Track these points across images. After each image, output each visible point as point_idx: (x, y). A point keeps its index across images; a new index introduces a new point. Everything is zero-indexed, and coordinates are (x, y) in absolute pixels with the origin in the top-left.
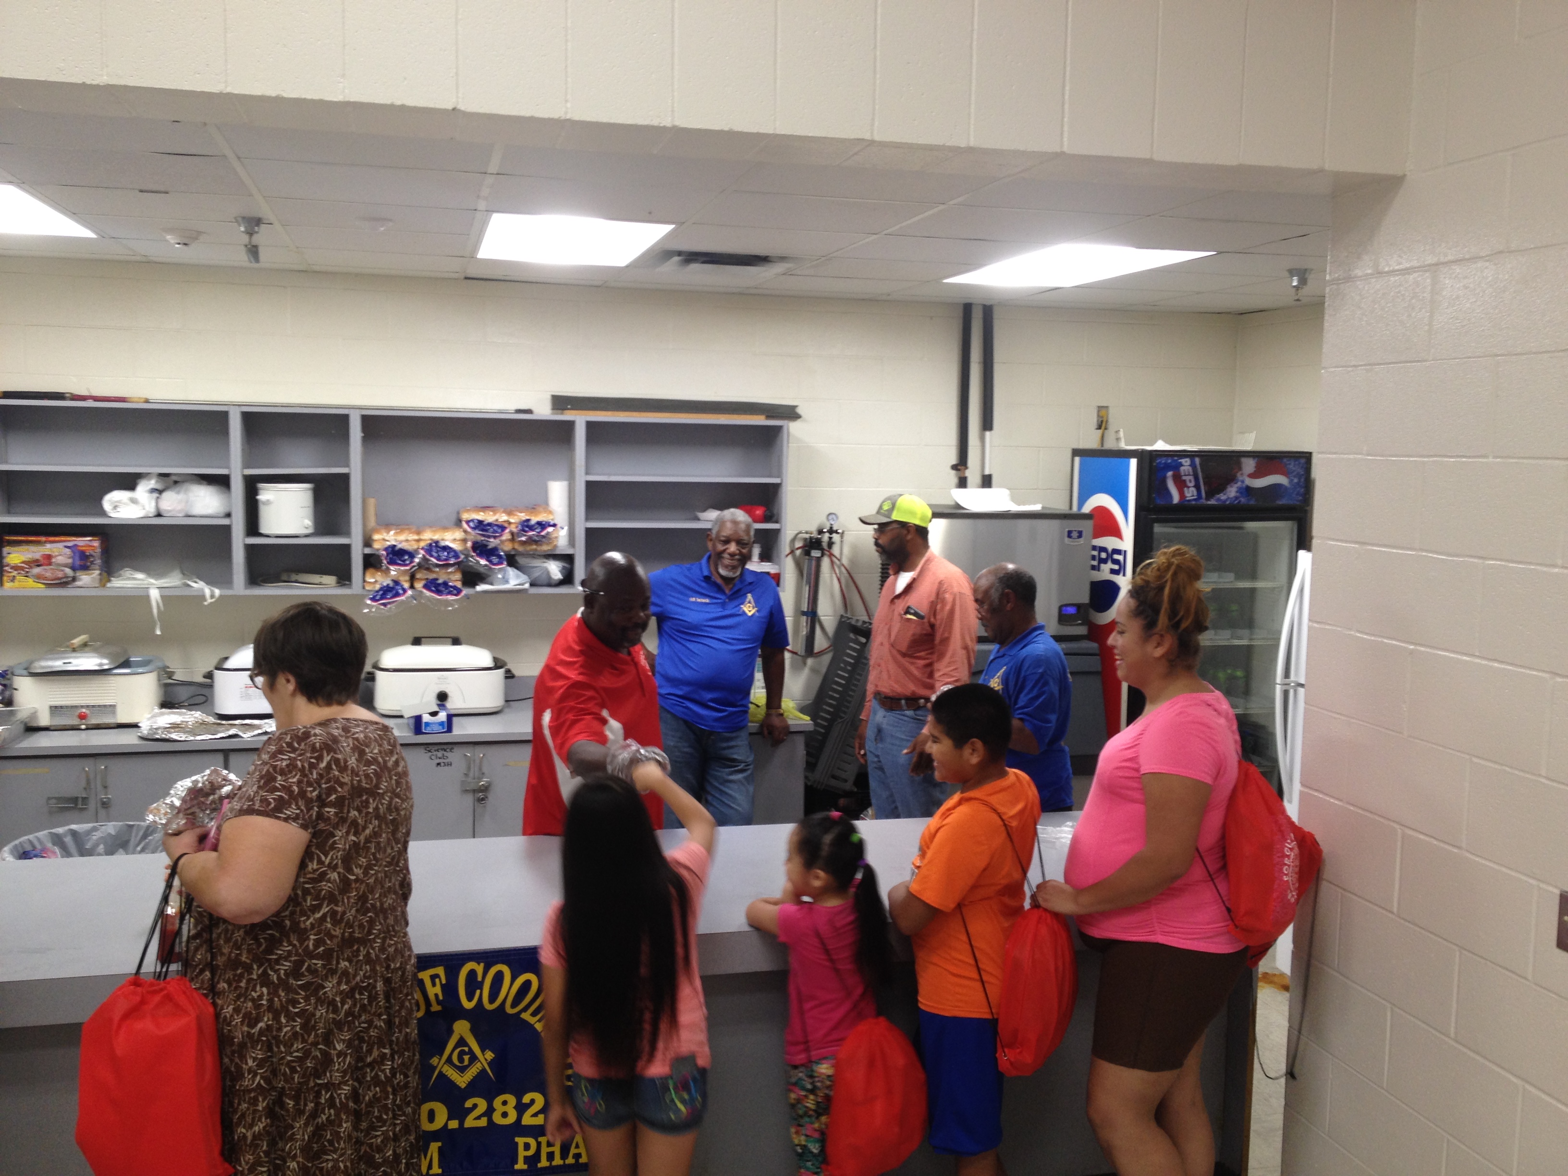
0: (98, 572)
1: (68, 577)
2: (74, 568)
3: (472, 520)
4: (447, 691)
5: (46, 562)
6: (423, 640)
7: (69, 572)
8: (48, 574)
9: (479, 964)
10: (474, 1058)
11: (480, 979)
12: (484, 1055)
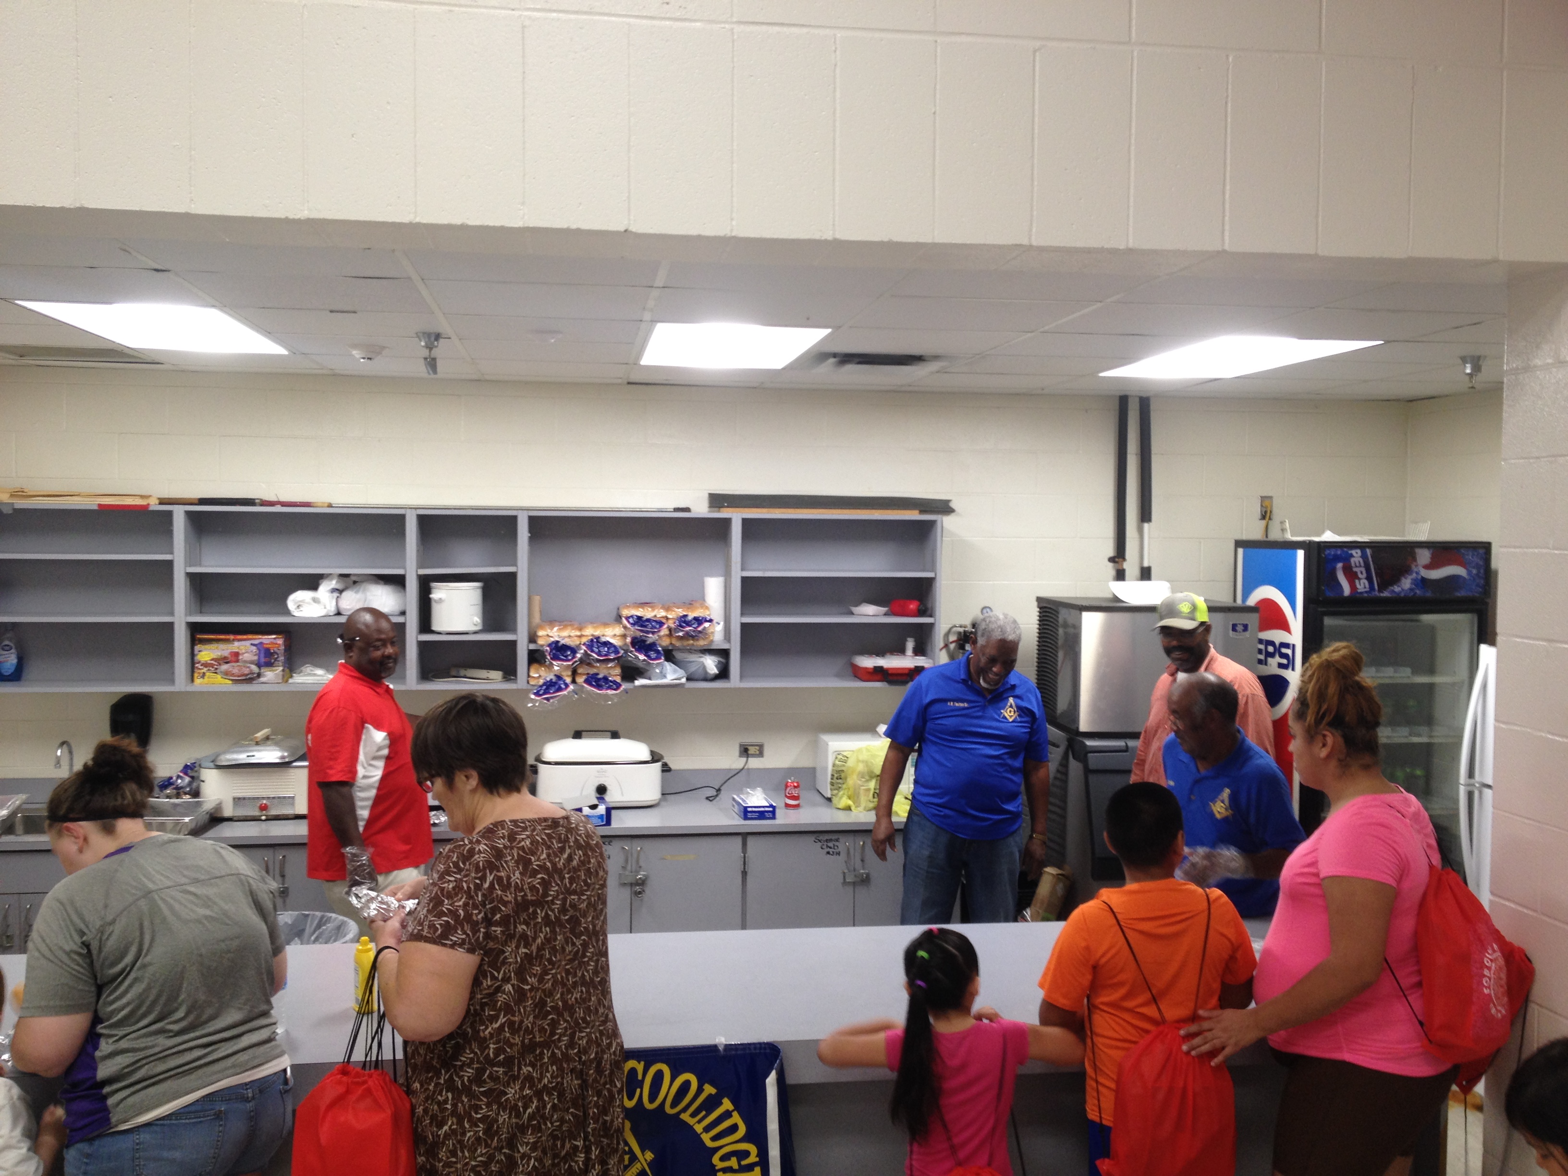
0: (281, 668)
1: (254, 673)
2: (259, 666)
3: (632, 616)
4: (606, 784)
5: (233, 659)
6: (583, 733)
7: (254, 668)
8: (236, 671)
9: (639, 1063)
10: (634, 1158)
11: (640, 1077)
12: (643, 1155)
